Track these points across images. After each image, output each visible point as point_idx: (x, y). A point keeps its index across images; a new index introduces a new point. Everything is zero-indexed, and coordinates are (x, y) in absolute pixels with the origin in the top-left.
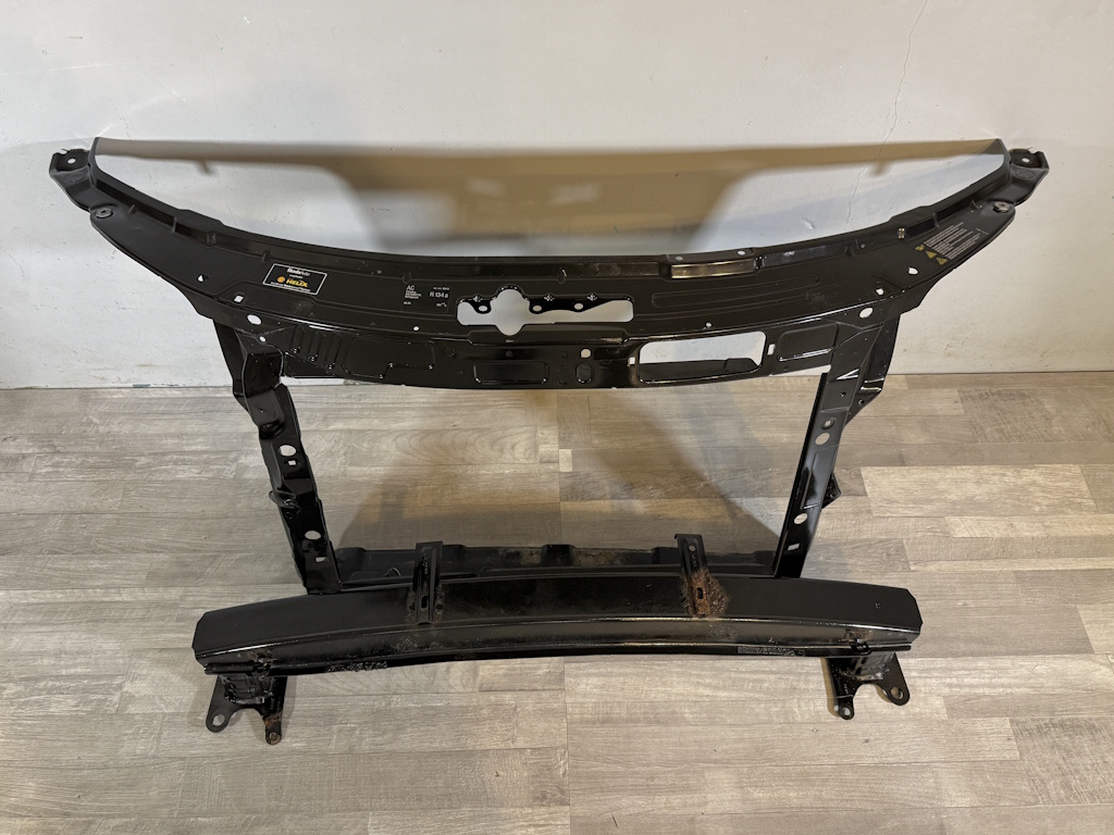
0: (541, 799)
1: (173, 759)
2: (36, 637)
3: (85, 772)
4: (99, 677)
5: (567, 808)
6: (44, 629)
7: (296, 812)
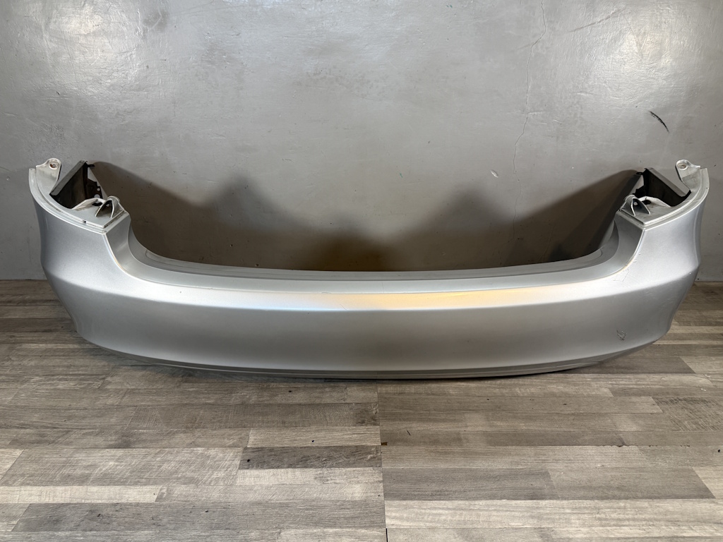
0: (362, 423)
1: (128, 406)
2: (58, 360)
3: (72, 411)
4: (92, 375)
5: (378, 427)
6: (64, 357)
7: (203, 428)
